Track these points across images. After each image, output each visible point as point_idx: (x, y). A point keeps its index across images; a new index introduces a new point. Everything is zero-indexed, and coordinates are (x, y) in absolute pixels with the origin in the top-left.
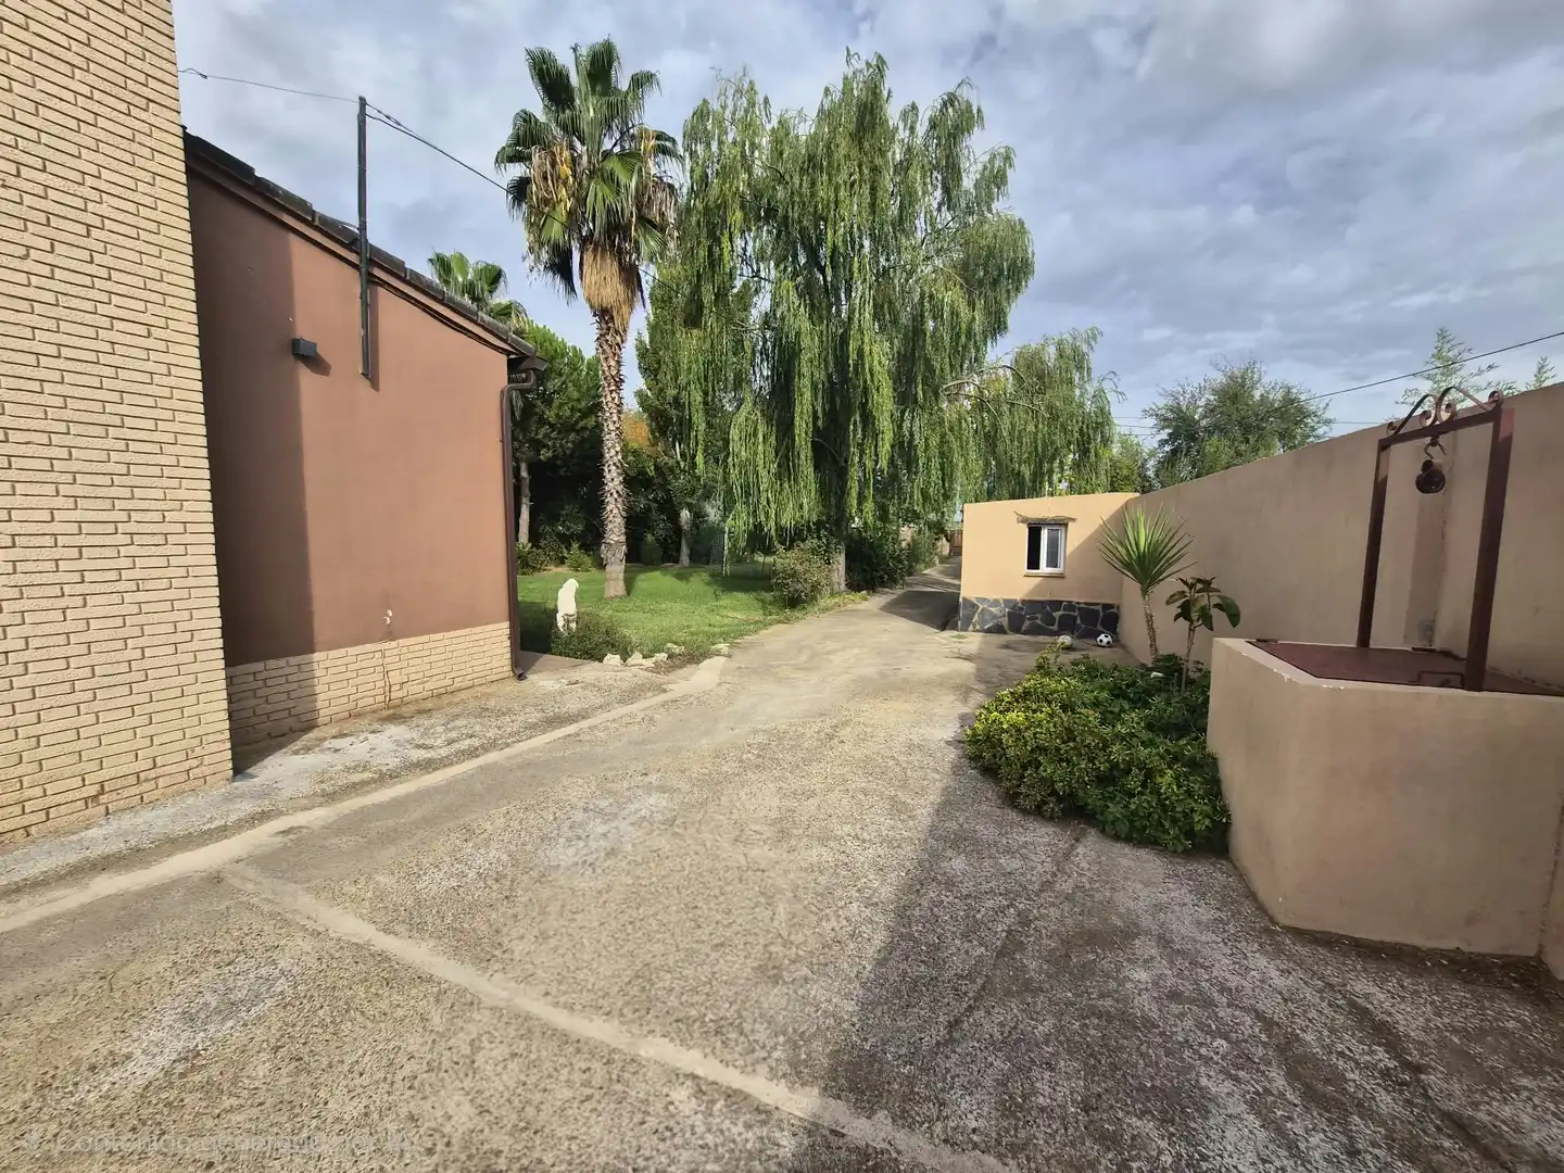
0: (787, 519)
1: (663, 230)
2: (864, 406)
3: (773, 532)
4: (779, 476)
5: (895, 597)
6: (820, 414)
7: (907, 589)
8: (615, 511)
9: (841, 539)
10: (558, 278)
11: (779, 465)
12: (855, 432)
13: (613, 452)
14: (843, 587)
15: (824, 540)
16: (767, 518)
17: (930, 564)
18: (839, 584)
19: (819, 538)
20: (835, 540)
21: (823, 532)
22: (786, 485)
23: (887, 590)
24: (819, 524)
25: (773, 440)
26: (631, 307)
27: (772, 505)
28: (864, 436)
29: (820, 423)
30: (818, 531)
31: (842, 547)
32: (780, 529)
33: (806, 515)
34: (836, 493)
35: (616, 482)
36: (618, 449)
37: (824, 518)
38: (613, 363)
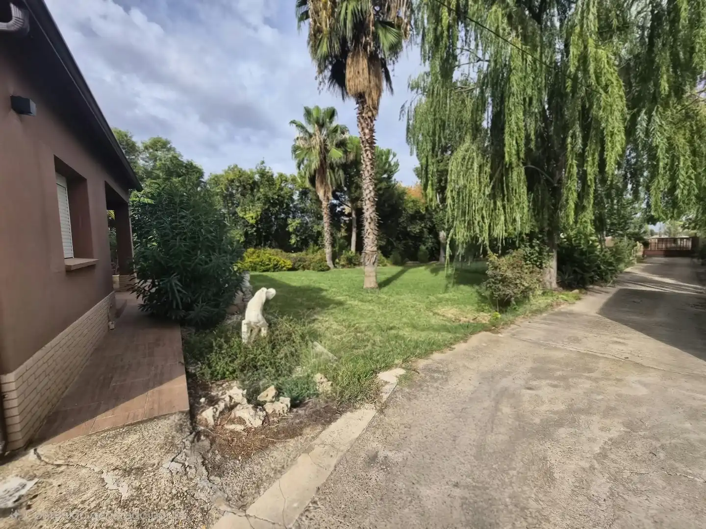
0: (499, 231)
1: (399, 27)
2: (585, 113)
3: (487, 242)
4: (493, 196)
5: (609, 296)
6: (533, 137)
7: (619, 287)
8: (370, 230)
9: (552, 246)
10: (337, 86)
11: (493, 188)
12: (574, 141)
13: (368, 191)
14: (554, 285)
15: (537, 248)
16: (481, 231)
17: (630, 264)
18: (551, 283)
19: (532, 247)
20: (548, 249)
21: (535, 242)
22: (499, 204)
23: (597, 287)
24: (531, 236)
25: (487, 169)
26: (379, 90)
27: (486, 221)
28: (585, 145)
29: (532, 145)
30: (531, 241)
31: (554, 254)
32: (493, 240)
33: (519, 228)
34: (549, 208)
35: (371, 210)
36: (371, 188)
37: (537, 230)
38: (367, 131)
